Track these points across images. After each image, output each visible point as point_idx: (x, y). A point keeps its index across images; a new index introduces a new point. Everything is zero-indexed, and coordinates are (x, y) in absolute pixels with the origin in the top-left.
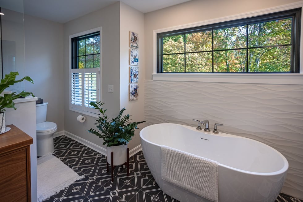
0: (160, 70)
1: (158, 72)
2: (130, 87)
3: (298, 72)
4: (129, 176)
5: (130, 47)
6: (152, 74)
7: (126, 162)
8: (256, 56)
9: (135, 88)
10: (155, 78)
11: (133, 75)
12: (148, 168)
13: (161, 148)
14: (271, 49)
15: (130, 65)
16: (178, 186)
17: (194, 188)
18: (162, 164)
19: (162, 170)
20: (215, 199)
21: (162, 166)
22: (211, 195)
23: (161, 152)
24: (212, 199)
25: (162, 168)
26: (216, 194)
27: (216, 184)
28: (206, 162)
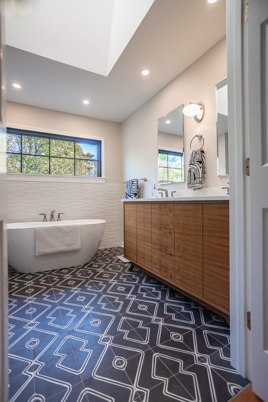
3: (101, 176)
13: (36, 228)
16: (53, 252)
17: (65, 248)
18: (36, 242)
19: (36, 247)
20: (80, 247)
21: (36, 244)
22: (77, 245)
23: (36, 231)
24: (78, 248)
25: (36, 245)
26: (80, 244)
27: (80, 237)
28: (74, 226)
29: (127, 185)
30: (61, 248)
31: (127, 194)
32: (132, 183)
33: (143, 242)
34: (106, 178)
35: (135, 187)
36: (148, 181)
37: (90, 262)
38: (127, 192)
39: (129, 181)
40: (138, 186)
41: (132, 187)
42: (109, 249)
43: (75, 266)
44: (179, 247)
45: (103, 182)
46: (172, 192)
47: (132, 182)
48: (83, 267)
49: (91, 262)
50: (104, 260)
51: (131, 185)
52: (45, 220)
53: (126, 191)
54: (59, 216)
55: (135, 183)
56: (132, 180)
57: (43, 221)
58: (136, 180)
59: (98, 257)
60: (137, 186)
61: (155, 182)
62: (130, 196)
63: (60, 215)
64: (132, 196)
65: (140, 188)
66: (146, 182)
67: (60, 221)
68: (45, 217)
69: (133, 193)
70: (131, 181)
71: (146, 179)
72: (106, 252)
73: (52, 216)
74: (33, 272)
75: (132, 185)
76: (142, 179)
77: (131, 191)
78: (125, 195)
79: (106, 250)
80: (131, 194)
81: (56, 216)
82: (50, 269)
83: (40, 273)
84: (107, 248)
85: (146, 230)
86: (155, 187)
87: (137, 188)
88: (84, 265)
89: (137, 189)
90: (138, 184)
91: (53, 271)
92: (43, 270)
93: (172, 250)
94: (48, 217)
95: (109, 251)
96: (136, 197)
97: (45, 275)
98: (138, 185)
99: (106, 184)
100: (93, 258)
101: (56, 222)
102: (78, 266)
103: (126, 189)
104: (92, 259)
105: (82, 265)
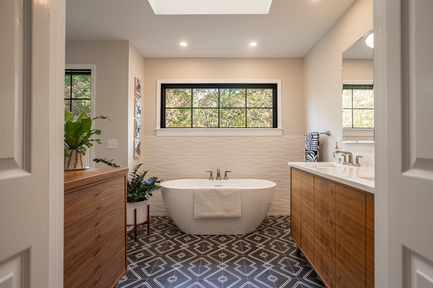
0: (163, 125)
1: (162, 127)
2: (136, 142)
3: (277, 127)
4: (150, 236)
5: (135, 95)
6: (155, 129)
7: (146, 222)
8: (227, 120)
9: (139, 144)
10: (158, 134)
11: (137, 129)
12: (172, 220)
13: (194, 190)
14: (241, 113)
15: (135, 116)
16: (211, 217)
17: (224, 213)
18: (194, 204)
19: (195, 209)
20: (240, 215)
21: (194, 206)
22: (237, 212)
23: (194, 193)
24: (238, 215)
25: (195, 208)
26: (240, 211)
27: (240, 203)
28: (233, 190)
29: (306, 139)
30: (219, 213)
31: (306, 150)
32: (312, 137)
33: (306, 223)
34: (283, 129)
35: (315, 143)
36: (331, 136)
37: (254, 232)
38: (307, 148)
39: (309, 134)
40: (319, 142)
41: (312, 142)
42: (286, 217)
43: (236, 234)
44: (340, 246)
45: (280, 133)
46: (357, 156)
47: (312, 135)
48: (243, 238)
49: (256, 232)
50: (271, 232)
51: (310, 139)
52: (211, 177)
53: (306, 146)
54: (226, 175)
55: (314, 138)
56: (312, 134)
57: (210, 179)
58: (316, 134)
59: (266, 226)
60: (317, 142)
61: (340, 137)
62: (310, 154)
63: (227, 173)
64: (311, 154)
65: (323, 145)
66: (330, 137)
67: (227, 180)
68: (211, 175)
69: (313, 151)
70: (310, 135)
71: (330, 133)
72: (280, 221)
73: (219, 174)
74: (193, 234)
75: (312, 140)
76: (324, 133)
77: (311, 147)
78: (305, 152)
79: (281, 217)
80: (311, 152)
81: (222, 175)
82: (210, 234)
83: (199, 236)
84: (283, 215)
85: (309, 210)
86: (337, 146)
87: (317, 144)
88: (247, 234)
89: (317, 146)
90: (319, 138)
91: (212, 236)
92: (202, 234)
93: (333, 248)
94: (215, 175)
95: (285, 220)
96: (316, 156)
97: (203, 239)
98: (319, 140)
99: (284, 136)
100: (260, 226)
101: (223, 180)
102: (239, 235)
103: (306, 144)
104: (257, 229)
105: (244, 234)
